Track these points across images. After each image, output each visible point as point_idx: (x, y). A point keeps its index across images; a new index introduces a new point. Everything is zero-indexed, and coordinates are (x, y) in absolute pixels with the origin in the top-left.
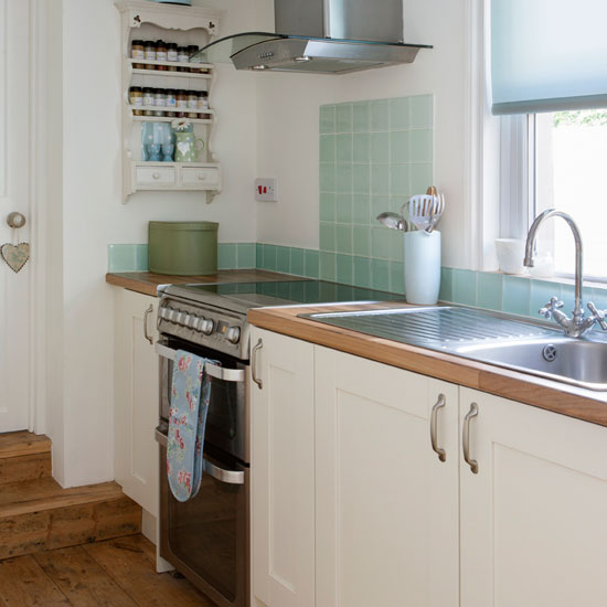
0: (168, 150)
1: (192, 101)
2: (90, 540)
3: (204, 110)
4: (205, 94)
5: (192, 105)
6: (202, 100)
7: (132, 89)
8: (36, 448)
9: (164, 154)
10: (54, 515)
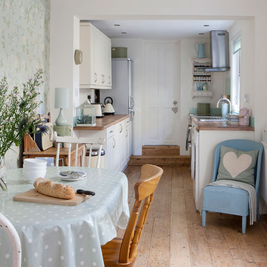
0: (201, 88)
1: (207, 78)
2: (183, 165)
3: (210, 80)
4: (210, 76)
5: (207, 79)
6: (209, 78)
7: (194, 76)
8: (177, 148)
9: (200, 89)
10: (177, 159)
